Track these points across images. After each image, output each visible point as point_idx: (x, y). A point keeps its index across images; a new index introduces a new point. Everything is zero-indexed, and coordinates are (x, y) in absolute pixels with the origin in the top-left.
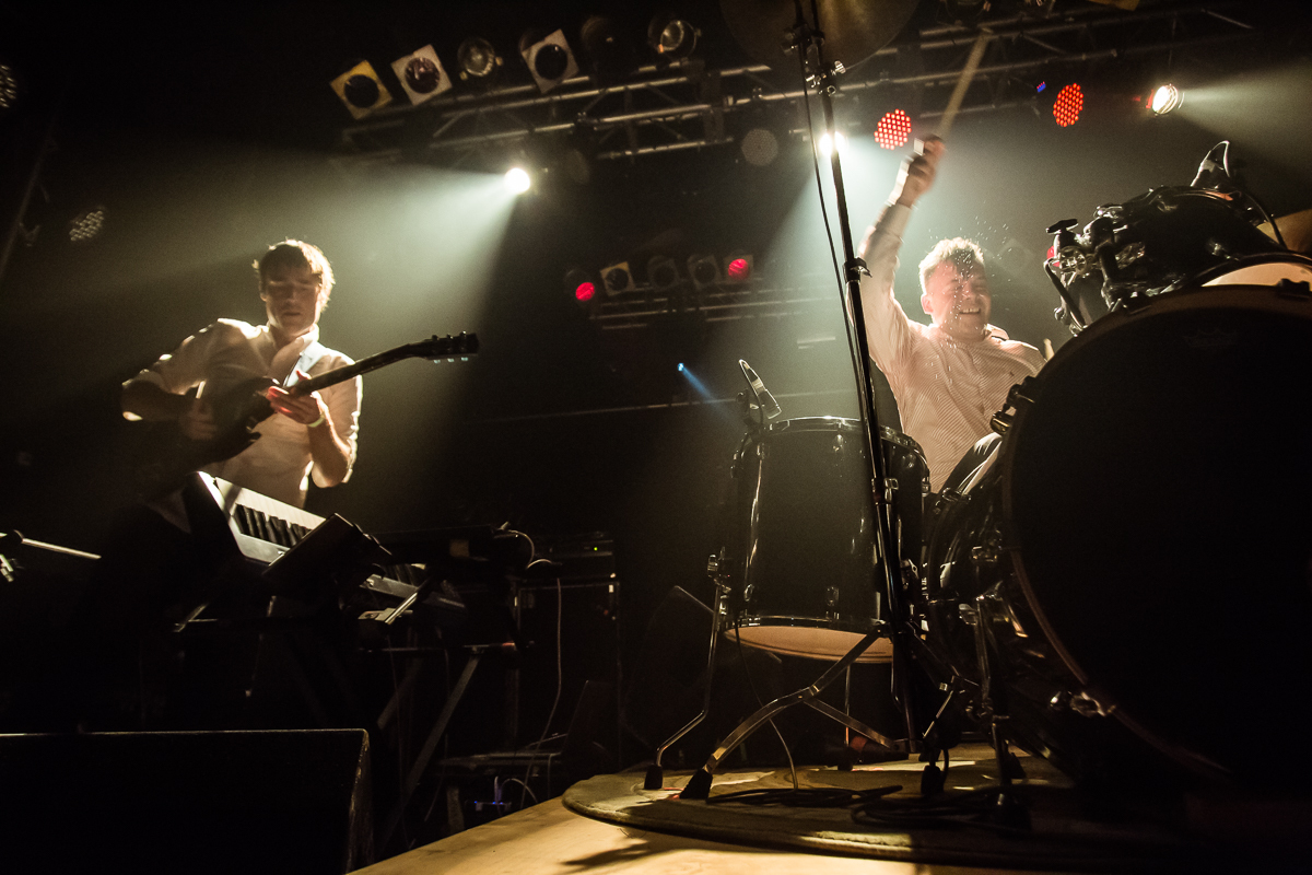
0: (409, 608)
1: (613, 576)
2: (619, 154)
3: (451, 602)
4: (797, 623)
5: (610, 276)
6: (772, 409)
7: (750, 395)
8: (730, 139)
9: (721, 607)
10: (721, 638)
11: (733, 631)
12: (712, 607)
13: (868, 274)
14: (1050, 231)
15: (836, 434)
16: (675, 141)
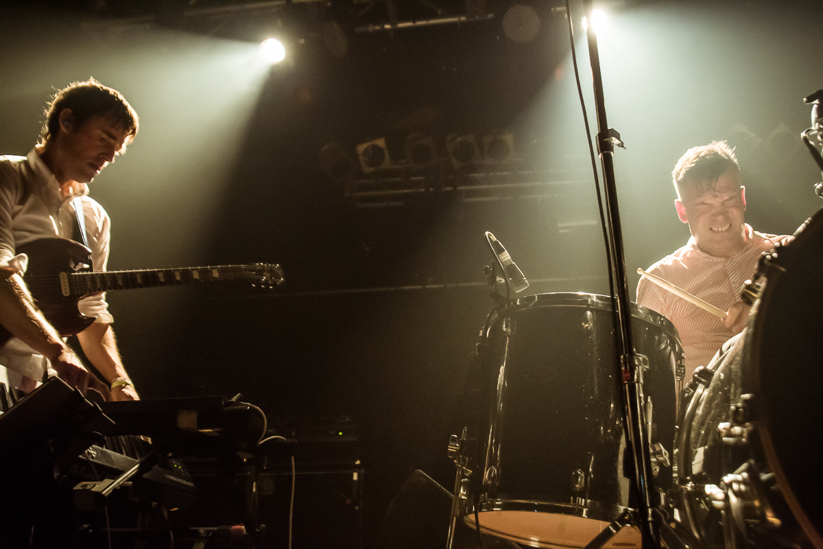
0: (129, 480)
1: (358, 462)
2: (378, 28)
3: (180, 480)
4: (541, 509)
5: (366, 151)
6: (520, 282)
7: (496, 268)
8: (490, 16)
9: (462, 491)
10: (460, 523)
11: (472, 517)
12: (452, 491)
13: (621, 145)
14: (808, 102)
15: (586, 310)
16: (435, 16)
